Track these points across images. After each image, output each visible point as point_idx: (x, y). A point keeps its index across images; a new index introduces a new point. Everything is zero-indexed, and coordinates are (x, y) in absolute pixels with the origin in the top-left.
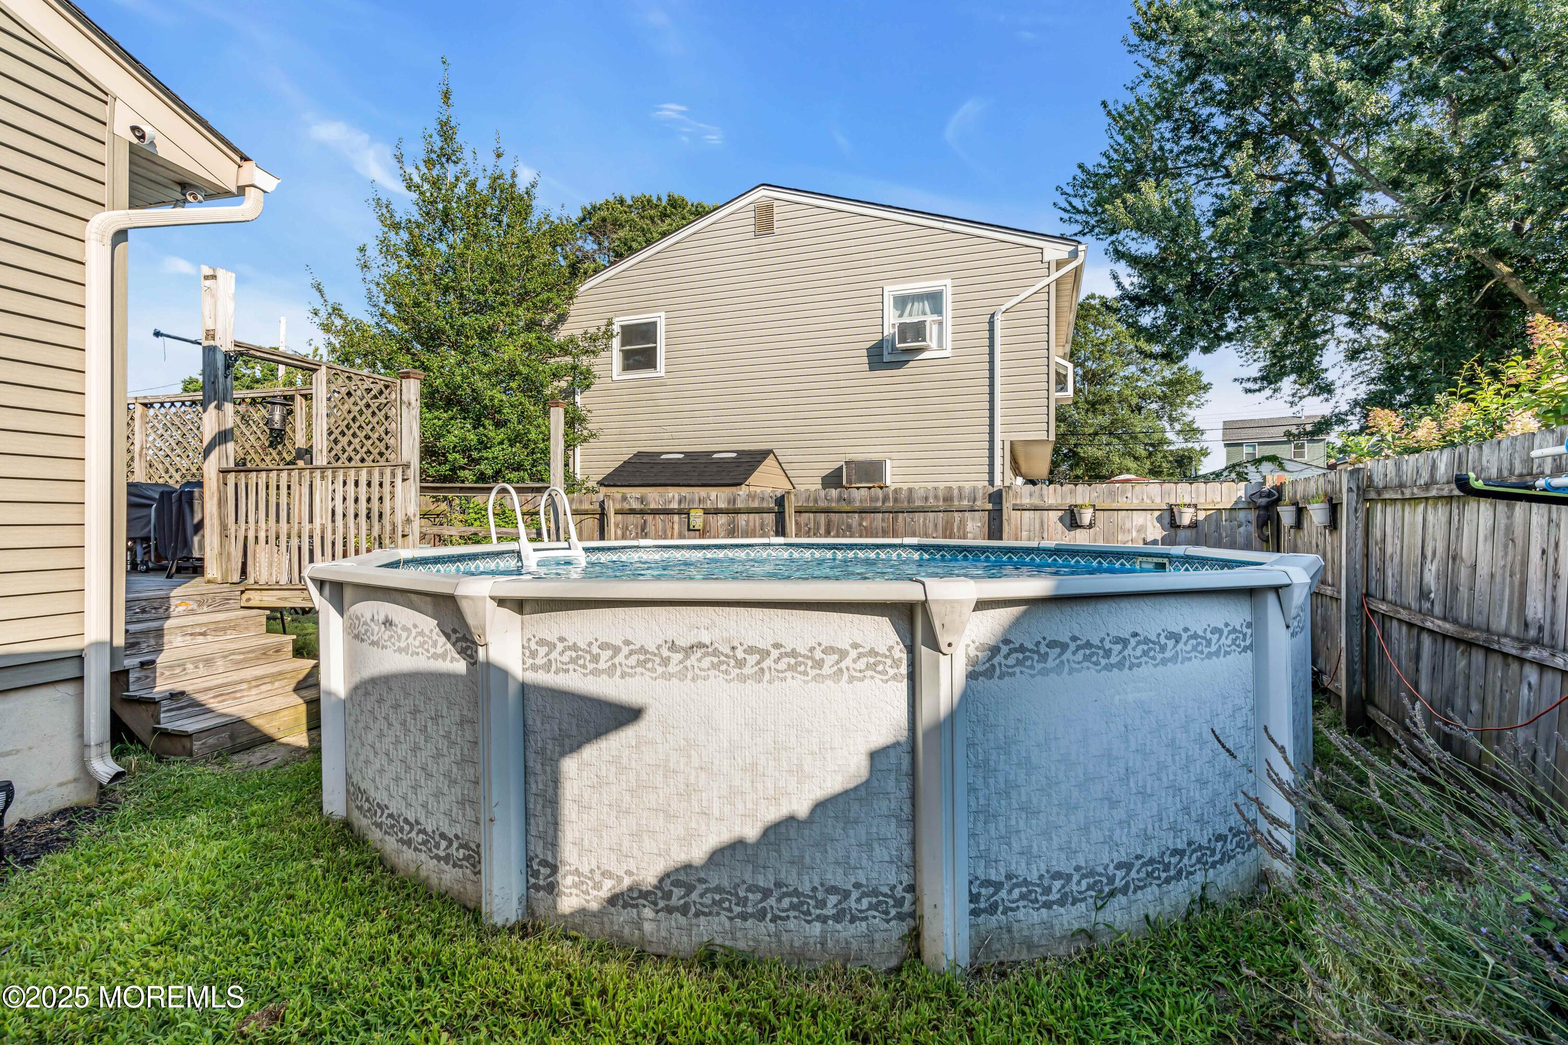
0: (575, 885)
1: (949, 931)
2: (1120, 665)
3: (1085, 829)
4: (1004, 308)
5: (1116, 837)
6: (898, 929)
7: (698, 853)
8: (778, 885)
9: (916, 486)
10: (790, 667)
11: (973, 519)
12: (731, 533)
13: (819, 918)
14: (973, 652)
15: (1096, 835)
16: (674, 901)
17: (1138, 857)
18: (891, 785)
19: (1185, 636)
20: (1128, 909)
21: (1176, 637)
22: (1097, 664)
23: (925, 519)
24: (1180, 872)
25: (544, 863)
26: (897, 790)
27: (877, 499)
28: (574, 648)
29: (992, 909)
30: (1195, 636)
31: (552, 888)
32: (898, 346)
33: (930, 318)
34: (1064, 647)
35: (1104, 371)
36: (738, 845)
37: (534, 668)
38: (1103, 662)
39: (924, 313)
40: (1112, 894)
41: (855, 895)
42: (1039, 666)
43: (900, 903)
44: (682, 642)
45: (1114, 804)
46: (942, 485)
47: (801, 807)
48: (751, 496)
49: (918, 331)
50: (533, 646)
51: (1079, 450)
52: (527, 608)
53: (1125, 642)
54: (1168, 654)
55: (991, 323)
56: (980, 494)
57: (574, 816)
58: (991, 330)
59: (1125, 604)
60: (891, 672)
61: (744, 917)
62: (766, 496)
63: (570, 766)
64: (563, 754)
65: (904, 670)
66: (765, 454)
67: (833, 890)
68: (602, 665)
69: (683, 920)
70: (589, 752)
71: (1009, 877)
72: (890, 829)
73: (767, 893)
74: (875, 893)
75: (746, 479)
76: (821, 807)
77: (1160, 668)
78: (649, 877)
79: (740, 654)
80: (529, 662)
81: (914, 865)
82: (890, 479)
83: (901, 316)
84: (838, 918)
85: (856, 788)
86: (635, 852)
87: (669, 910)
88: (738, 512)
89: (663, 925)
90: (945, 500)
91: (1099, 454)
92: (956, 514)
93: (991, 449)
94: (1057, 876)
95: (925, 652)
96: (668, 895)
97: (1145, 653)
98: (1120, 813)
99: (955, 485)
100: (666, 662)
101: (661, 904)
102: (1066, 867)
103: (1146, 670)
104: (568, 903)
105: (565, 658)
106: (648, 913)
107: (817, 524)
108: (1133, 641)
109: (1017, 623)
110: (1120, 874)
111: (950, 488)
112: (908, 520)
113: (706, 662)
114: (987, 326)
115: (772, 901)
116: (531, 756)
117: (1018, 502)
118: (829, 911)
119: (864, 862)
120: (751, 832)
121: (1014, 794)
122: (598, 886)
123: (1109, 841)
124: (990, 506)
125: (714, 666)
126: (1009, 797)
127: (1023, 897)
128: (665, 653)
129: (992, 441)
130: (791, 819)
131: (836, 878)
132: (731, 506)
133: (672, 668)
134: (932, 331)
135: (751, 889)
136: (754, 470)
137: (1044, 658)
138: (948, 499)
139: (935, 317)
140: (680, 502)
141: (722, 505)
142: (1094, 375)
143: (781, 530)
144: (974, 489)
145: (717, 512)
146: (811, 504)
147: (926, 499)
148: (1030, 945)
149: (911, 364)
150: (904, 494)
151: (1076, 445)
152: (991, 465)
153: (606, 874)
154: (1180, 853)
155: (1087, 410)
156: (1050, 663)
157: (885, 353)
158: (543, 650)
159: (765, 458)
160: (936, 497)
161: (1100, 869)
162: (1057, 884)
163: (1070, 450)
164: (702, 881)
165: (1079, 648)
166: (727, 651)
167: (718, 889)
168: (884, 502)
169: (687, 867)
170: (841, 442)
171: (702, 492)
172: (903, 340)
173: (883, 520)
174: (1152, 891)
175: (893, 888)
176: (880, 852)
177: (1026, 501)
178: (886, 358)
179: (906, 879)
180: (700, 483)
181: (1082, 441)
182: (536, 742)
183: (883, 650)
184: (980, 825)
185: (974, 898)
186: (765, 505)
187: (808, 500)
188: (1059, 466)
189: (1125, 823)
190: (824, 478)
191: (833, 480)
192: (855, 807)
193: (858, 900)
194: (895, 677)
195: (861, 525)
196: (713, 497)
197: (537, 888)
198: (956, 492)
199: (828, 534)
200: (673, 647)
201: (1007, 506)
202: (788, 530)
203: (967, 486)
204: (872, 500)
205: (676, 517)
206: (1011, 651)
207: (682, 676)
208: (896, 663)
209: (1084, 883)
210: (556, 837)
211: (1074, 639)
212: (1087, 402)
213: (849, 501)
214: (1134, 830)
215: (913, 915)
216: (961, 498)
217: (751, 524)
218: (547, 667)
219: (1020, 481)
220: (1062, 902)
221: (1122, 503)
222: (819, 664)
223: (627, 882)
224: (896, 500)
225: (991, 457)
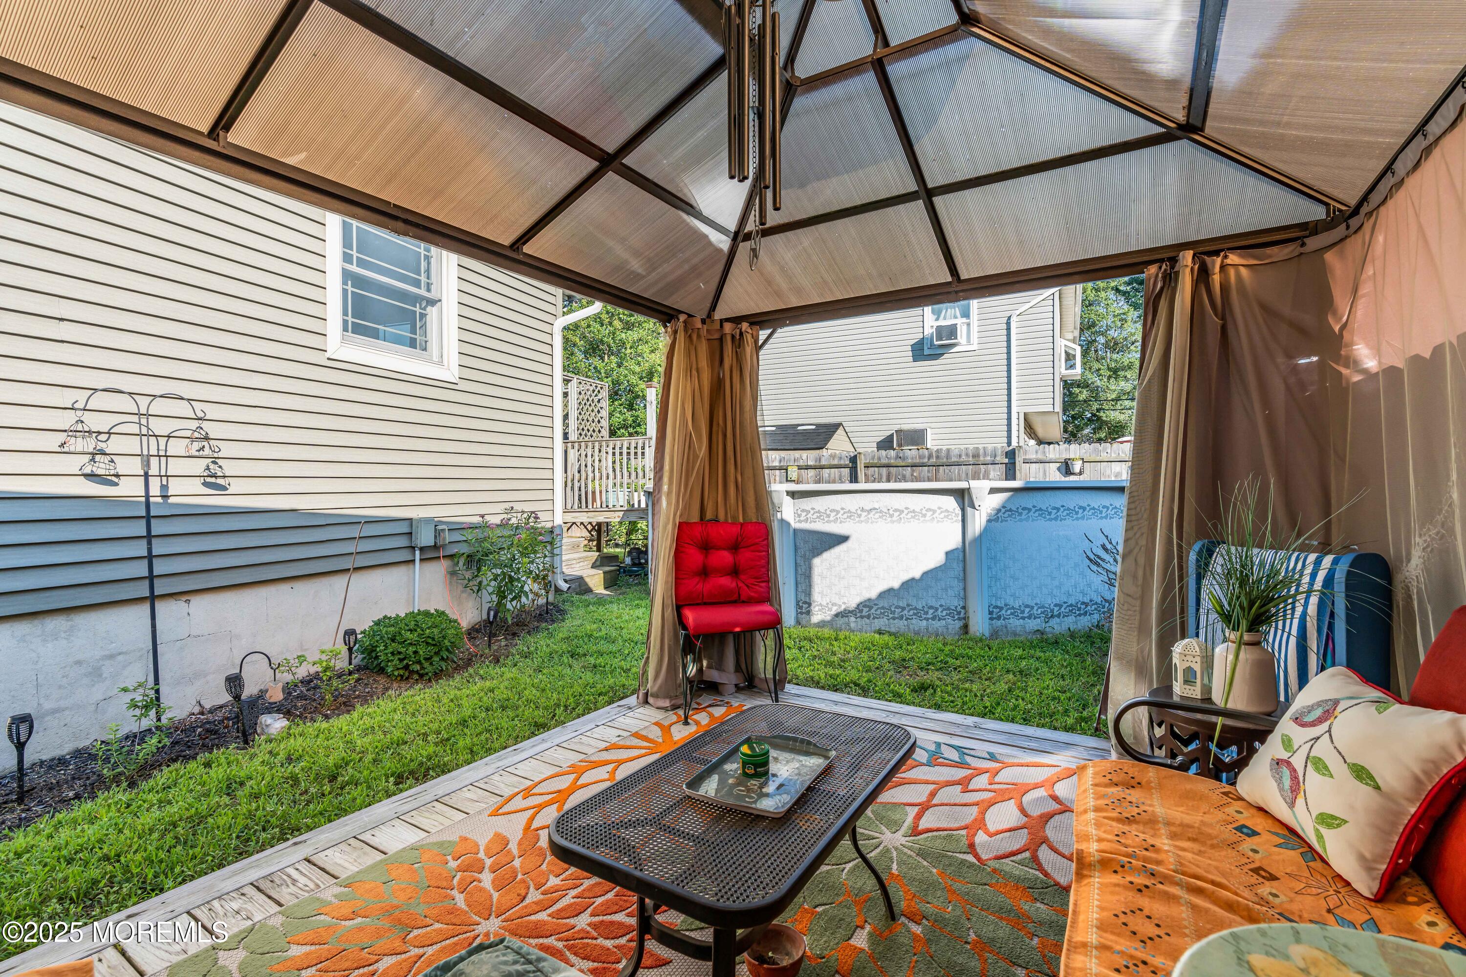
0: (820, 610)
1: (980, 621)
2: (1056, 519)
3: (1040, 588)
4: (1018, 312)
5: (1054, 592)
6: (959, 624)
7: (873, 594)
8: (908, 605)
9: (953, 447)
10: (912, 517)
11: (994, 470)
12: (818, 482)
13: (925, 619)
14: (989, 511)
15: (1045, 591)
16: (864, 614)
17: (1065, 603)
18: (955, 565)
19: (1088, 508)
20: (1060, 624)
21: (1084, 509)
22: (1045, 518)
23: (959, 470)
24: (1086, 612)
25: (805, 603)
26: (957, 568)
27: (924, 457)
28: (819, 512)
29: (999, 618)
30: (1094, 508)
31: (808, 613)
32: (936, 343)
33: (960, 321)
34: (1029, 510)
35: (1126, 339)
36: (890, 590)
37: (800, 521)
38: (1048, 517)
39: (955, 317)
40: (1052, 616)
41: (940, 610)
42: (1018, 518)
43: (959, 613)
44: (867, 508)
45: (1053, 579)
46: (971, 447)
47: (917, 575)
48: (833, 456)
49: (952, 332)
50: (799, 512)
51: (1101, 414)
52: (796, 496)
53: (1058, 509)
54: (1079, 516)
55: (1008, 324)
56: (999, 452)
57: (819, 582)
58: (1008, 329)
59: (1058, 493)
60: (955, 519)
61: (894, 618)
62: (843, 456)
63: (816, 561)
64: (814, 556)
65: (960, 518)
66: (837, 426)
67: (931, 607)
68: (831, 518)
69: (867, 621)
70: (826, 555)
71: (1006, 605)
72: (955, 583)
73: (903, 609)
74: (949, 609)
75: (826, 444)
76: (925, 574)
77: (1075, 522)
78: (852, 604)
79: (891, 512)
80: (797, 519)
81: (965, 598)
82: (931, 442)
83: (937, 319)
84: (933, 619)
85: (940, 567)
86: (847, 594)
87: (862, 617)
88: (822, 467)
89: (859, 623)
90: (974, 456)
91: (1122, 417)
92: (982, 466)
93: (1009, 419)
94: (1027, 606)
95: (969, 510)
96: (861, 611)
97: (1068, 514)
98: (1056, 583)
99: (980, 446)
100: (860, 516)
101: (858, 615)
102: (1030, 603)
103: (1069, 522)
104: (816, 618)
105: (815, 516)
106: (853, 619)
107: (880, 475)
108: (1062, 509)
109: (1009, 500)
110: (1056, 609)
111: (978, 448)
112: (947, 471)
113: (877, 515)
114: (1005, 326)
115: (905, 612)
116: (799, 559)
117: (1027, 457)
118: (930, 616)
119: (944, 596)
120: (896, 585)
121: (1008, 571)
122: (830, 610)
123: (1051, 594)
124: (1006, 461)
125: (880, 517)
126: (1005, 572)
127: (1012, 614)
128: (859, 512)
129: (1009, 413)
130: (913, 579)
131: (932, 602)
132: (817, 464)
133: (862, 518)
134: (962, 331)
135: (897, 607)
136: (831, 438)
137: (1020, 514)
138: (976, 456)
139: (964, 320)
140: (780, 461)
141: (811, 463)
142: (1116, 344)
143: (854, 479)
144: (995, 449)
145: (807, 468)
146: (876, 461)
147: (960, 456)
148: (1015, 634)
149: (946, 356)
150: (943, 454)
151: (1098, 410)
152: (1009, 431)
153: (834, 604)
154: (1086, 604)
155: (1109, 377)
156: (1023, 517)
157: (925, 348)
158: (804, 514)
159: (837, 429)
160: (967, 455)
161: (1047, 606)
162: (1027, 610)
163: (1094, 415)
164: (875, 605)
165: (1036, 511)
166: (886, 511)
167: (883, 608)
168: (929, 459)
169: (869, 600)
170: (891, 416)
171: (797, 454)
172: (940, 338)
173: (928, 471)
174: (1071, 619)
175: (956, 607)
176: (950, 592)
177: (1033, 456)
178: (926, 352)
179: (962, 604)
180: (792, 447)
181: (1105, 407)
182: (801, 552)
183: (951, 510)
184: (993, 583)
185: (991, 613)
186: (842, 462)
187: (873, 458)
188: (1082, 429)
189: (1059, 587)
190: (878, 443)
191: (886, 444)
192: (940, 573)
193: (942, 612)
194: (956, 521)
195: (912, 475)
196: (804, 457)
197: (801, 613)
198: (981, 452)
199: (888, 481)
200: (863, 510)
201: (1019, 460)
202: (859, 479)
203: (990, 447)
204: (920, 457)
205: (777, 472)
206: (1006, 511)
207: (867, 522)
208: (957, 515)
209: (1040, 610)
210: (810, 591)
211: (1034, 507)
212: (1109, 369)
213: (903, 458)
214: (1063, 591)
215: (964, 618)
216: (985, 455)
217: (832, 476)
218: (806, 520)
219: (1032, 442)
220: (1029, 617)
221: (1104, 456)
222: (924, 516)
223: (843, 607)
224: (937, 457)
225: (1009, 425)
